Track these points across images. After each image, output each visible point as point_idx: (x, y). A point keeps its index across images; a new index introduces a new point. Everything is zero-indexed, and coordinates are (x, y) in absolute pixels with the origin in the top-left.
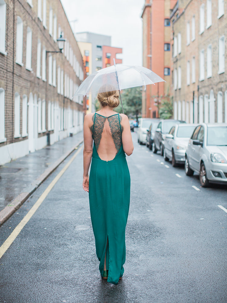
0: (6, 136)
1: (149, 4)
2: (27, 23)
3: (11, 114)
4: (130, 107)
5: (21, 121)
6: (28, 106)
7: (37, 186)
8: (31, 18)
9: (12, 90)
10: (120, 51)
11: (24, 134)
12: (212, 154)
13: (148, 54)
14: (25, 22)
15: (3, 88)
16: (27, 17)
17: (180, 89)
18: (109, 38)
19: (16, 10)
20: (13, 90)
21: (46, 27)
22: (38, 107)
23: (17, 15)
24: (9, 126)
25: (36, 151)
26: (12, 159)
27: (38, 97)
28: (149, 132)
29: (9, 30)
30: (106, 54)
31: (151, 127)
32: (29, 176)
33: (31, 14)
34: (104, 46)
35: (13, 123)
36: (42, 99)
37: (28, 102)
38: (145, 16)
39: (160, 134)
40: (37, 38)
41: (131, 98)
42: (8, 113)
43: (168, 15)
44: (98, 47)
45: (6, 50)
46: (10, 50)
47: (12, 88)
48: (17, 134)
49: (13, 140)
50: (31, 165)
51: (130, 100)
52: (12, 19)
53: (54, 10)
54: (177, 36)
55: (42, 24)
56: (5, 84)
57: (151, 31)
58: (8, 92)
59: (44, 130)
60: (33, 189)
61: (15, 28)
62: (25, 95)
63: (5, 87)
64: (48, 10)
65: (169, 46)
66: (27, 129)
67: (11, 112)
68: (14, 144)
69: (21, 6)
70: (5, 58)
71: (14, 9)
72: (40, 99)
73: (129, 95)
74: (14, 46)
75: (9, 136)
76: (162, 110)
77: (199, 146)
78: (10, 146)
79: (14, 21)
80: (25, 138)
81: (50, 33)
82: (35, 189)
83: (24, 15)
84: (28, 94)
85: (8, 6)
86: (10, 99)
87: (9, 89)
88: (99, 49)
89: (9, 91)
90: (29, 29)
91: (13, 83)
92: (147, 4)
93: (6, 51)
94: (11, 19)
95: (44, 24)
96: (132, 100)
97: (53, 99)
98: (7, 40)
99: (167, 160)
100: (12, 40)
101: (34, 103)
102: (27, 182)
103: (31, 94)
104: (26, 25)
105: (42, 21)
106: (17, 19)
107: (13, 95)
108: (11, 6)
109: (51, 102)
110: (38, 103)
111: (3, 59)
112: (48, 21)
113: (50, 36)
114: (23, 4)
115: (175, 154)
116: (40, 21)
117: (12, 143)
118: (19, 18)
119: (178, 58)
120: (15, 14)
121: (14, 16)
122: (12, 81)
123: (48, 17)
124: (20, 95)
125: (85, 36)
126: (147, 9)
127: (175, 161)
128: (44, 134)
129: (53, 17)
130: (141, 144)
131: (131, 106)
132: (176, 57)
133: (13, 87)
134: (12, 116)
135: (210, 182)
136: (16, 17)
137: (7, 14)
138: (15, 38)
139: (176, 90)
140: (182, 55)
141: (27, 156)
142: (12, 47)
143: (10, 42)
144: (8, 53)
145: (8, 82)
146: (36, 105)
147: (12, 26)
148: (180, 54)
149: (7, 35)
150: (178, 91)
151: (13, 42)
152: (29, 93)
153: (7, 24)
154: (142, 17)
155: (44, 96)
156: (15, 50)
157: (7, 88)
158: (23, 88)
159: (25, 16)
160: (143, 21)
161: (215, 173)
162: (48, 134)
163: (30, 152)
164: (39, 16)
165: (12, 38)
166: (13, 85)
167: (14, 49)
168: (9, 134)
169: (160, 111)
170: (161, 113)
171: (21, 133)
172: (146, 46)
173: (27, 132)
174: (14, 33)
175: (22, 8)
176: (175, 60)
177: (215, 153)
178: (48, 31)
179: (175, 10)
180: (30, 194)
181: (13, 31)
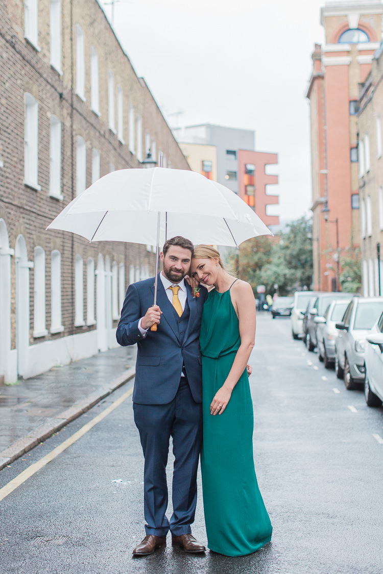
0: (63, 324)
1: (320, 74)
2: (91, 144)
3: (70, 290)
4: (293, 271)
5: (85, 299)
6: (96, 276)
7: (111, 391)
8: (98, 134)
9: (70, 253)
10: (273, 158)
11: (91, 321)
12: (358, 340)
13: (321, 168)
14: (89, 142)
15: (58, 249)
16: (92, 132)
17: (370, 237)
18: (250, 134)
19: (74, 127)
20: (72, 251)
21: (123, 142)
22: (112, 277)
23: (76, 135)
24: (67, 308)
25: (109, 349)
26: (72, 359)
27: (112, 260)
29: (65, 161)
30: (245, 165)
32: (100, 379)
33: (98, 127)
34: (241, 150)
35: (73, 304)
36: (118, 264)
37: (95, 269)
38: (314, 95)
40: (108, 163)
41: (295, 253)
42: (66, 288)
43: (356, 93)
44: (229, 152)
45: (62, 191)
46: (67, 190)
47: (70, 249)
48: (79, 321)
49: (74, 330)
50: (102, 368)
51: (292, 256)
52: (70, 142)
53: (135, 107)
54: (363, 140)
55: (117, 138)
56: (62, 243)
57: (325, 125)
58: (65, 256)
60: (105, 393)
61: (74, 156)
62: (90, 258)
63: (61, 248)
64: (126, 112)
66: (95, 314)
67: (70, 286)
68: (76, 337)
69: (83, 118)
70: (61, 205)
71: (72, 126)
72: (115, 263)
73: (291, 246)
74: (72, 182)
75: (67, 323)
76: (344, 276)
77: (345, 331)
78: (68, 339)
79: (72, 144)
80: (92, 328)
81: (131, 148)
82: (108, 394)
83: (87, 131)
84: (95, 257)
85: (63, 124)
86: (69, 265)
87: (66, 250)
88: (232, 157)
89: (68, 253)
90: (95, 151)
91: (73, 241)
92: (316, 74)
93: (61, 194)
94: (68, 143)
95: (120, 137)
96: (297, 257)
97: (137, 262)
98: (63, 176)
100: (70, 175)
101: (105, 270)
102: (97, 387)
103: (100, 255)
104: (90, 146)
105: (117, 134)
106: (76, 142)
107: (72, 259)
108: (68, 124)
109: (135, 267)
110: (111, 271)
111: (58, 207)
112: (126, 130)
113: (131, 153)
114: (85, 114)
115: (327, 347)
116: (114, 134)
117: (72, 334)
118: (79, 139)
119: (366, 179)
120: (74, 133)
121: (72, 137)
122: (71, 239)
123: (126, 123)
124: (83, 258)
125: (202, 133)
126: (316, 83)
127: (327, 358)
129: (136, 121)
130: (296, 337)
131: (296, 268)
132: (363, 177)
133: (72, 248)
134: (72, 292)
135: (355, 381)
136: (75, 139)
137: (63, 137)
138: (74, 170)
139: (365, 239)
140: (371, 174)
141: (94, 357)
142: (71, 186)
143: (67, 180)
144: (64, 197)
145: (65, 240)
146: (109, 274)
147: (69, 153)
148: (368, 172)
149: (63, 169)
150: (367, 240)
151: (72, 178)
152: (97, 254)
153: (63, 153)
154: (308, 96)
155: (122, 257)
156: (74, 189)
157: (63, 250)
158: (88, 248)
159: (89, 134)
160: (310, 105)
161: (361, 368)
163: (99, 350)
164: (112, 126)
165: (70, 172)
166: (73, 244)
167: (72, 188)
168: (68, 321)
169: (342, 279)
170: (343, 282)
171: (85, 319)
172: (316, 153)
173: (95, 318)
174: (72, 163)
175: (84, 122)
176: (361, 184)
177: (360, 340)
178: (127, 146)
179: (367, 84)
180: (102, 398)
181: (70, 161)
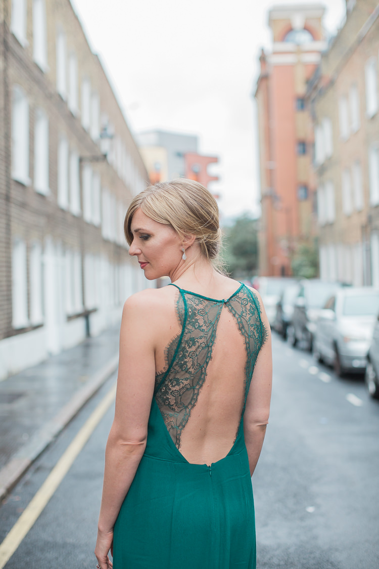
1: (267, 74)
3: (4, 282)
5: (29, 293)
6: (43, 264)
8: (42, 92)
10: (215, 160)
11: (36, 319)
20: (8, 234)
21: (76, 113)
25: (63, 351)
28: (280, 307)
31: (282, 297)
35: (9, 299)
39: (301, 310)
54: (321, 126)
55: (67, 107)
59: (79, 309)
61: (8, 109)
65: (305, 146)
66: (43, 309)
67: (4, 278)
74: (6, 144)
79: (6, 95)
80: (38, 328)
81: (86, 123)
91: (7, 220)
95: (73, 107)
99: (322, 362)
105: (67, 103)
106: (12, 93)
107: (8, 243)
116: (62, 101)
117: (9, 337)
119: (327, 164)
120: (8, 81)
121: (5, 85)
124: (25, 242)
126: (264, 83)
128: (78, 316)
129: (91, 96)
134: (8, 284)
136: (9, 88)
140: (333, 159)
142: (3, 148)
151: (5, 137)
154: (256, 95)
162: (86, 315)
163: (50, 353)
166: (7, 225)
167: (6, 151)
168: (1, 320)
174: (5, 119)
178: (79, 120)
